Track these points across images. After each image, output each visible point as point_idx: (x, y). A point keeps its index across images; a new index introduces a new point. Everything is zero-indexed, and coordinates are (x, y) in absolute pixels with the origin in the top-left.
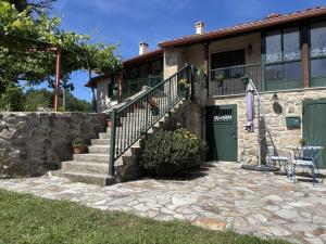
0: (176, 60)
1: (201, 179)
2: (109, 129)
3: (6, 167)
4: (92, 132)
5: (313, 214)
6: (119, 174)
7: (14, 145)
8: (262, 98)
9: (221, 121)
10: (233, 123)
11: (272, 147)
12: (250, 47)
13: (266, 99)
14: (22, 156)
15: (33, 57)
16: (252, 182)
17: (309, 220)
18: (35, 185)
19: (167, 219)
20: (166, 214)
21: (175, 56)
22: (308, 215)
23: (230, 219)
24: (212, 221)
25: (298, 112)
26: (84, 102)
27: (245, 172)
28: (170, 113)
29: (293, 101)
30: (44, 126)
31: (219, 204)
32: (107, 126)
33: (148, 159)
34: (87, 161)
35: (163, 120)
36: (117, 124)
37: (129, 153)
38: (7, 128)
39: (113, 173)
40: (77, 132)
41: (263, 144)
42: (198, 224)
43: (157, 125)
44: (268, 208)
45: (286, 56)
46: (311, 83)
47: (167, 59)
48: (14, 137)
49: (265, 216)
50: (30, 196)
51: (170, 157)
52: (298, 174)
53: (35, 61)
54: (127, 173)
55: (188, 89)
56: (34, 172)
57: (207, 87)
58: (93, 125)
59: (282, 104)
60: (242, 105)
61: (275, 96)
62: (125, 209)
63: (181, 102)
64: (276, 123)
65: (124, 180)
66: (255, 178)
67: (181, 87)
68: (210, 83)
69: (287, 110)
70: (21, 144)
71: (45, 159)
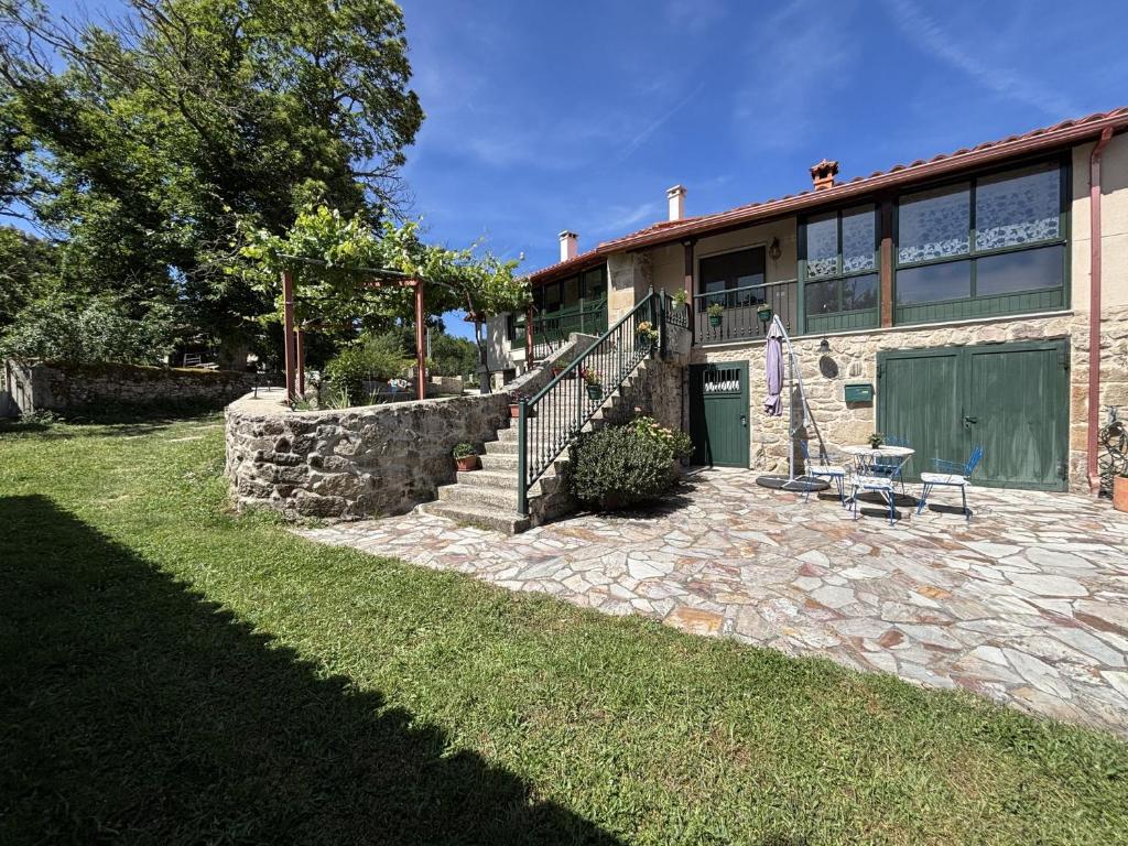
0: (631, 276)
1: (680, 513)
2: (513, 422)
3: (350, 503)
4: (485, 429)
5: (884, 597)
6: (536, 511)
7: (360, 465)
8: (798, 347)
9: (719, 393)
10: (742, 395)
11: (816, 441)
12: (776, 243)
13: (805, 351)
14: (374, 483)
15: (375, 292)
16: (774, 520)
17: (874, 612)
18: (400, 534)
19: (622, 610)
20: (619, 600)
21: (629, 270)
22: (872, 599)
23: (731, 612)
24: (698, 614)
25: (869, 375)
26: (464, 341)
27: (764, 494)
28: (621, 389)
29: (859, 351)
30: (406, 429)
31: (714, 576)
32: (510, 415)
33: (585, 483)
34: (481, 484)
35: (608, 403)
36: (529, 413)
37: (551, 473)
38: (346, 437)
39: (525, 511)
40: (461, 433)
41: (800, 437)
42: (675, 622)
43: (599, 415)
44: (802, 582)
45: (848, 264)
46: (897, 318)
47: (615, 275)
48: (359, 453)
49: (794, 602)
50: (395, 561)
51: (623, 480)
52: (863, 498)
53: (378, 299)
54: (549, 507)
55: (654, 340)
56: (395, 508)
57: (692, 328)
58: (486, 418)
59: (837, 358)
60: (759, 363)
61: (825, 344)
62: (552, 588)
63: (642, 365)
64: (825, 397)
65: (545, 521)
66: (780, 509)
67: (641, 339)
68: (697, 317)
69: (848, 371)
70: (371, 464)
71: (411, 484)
